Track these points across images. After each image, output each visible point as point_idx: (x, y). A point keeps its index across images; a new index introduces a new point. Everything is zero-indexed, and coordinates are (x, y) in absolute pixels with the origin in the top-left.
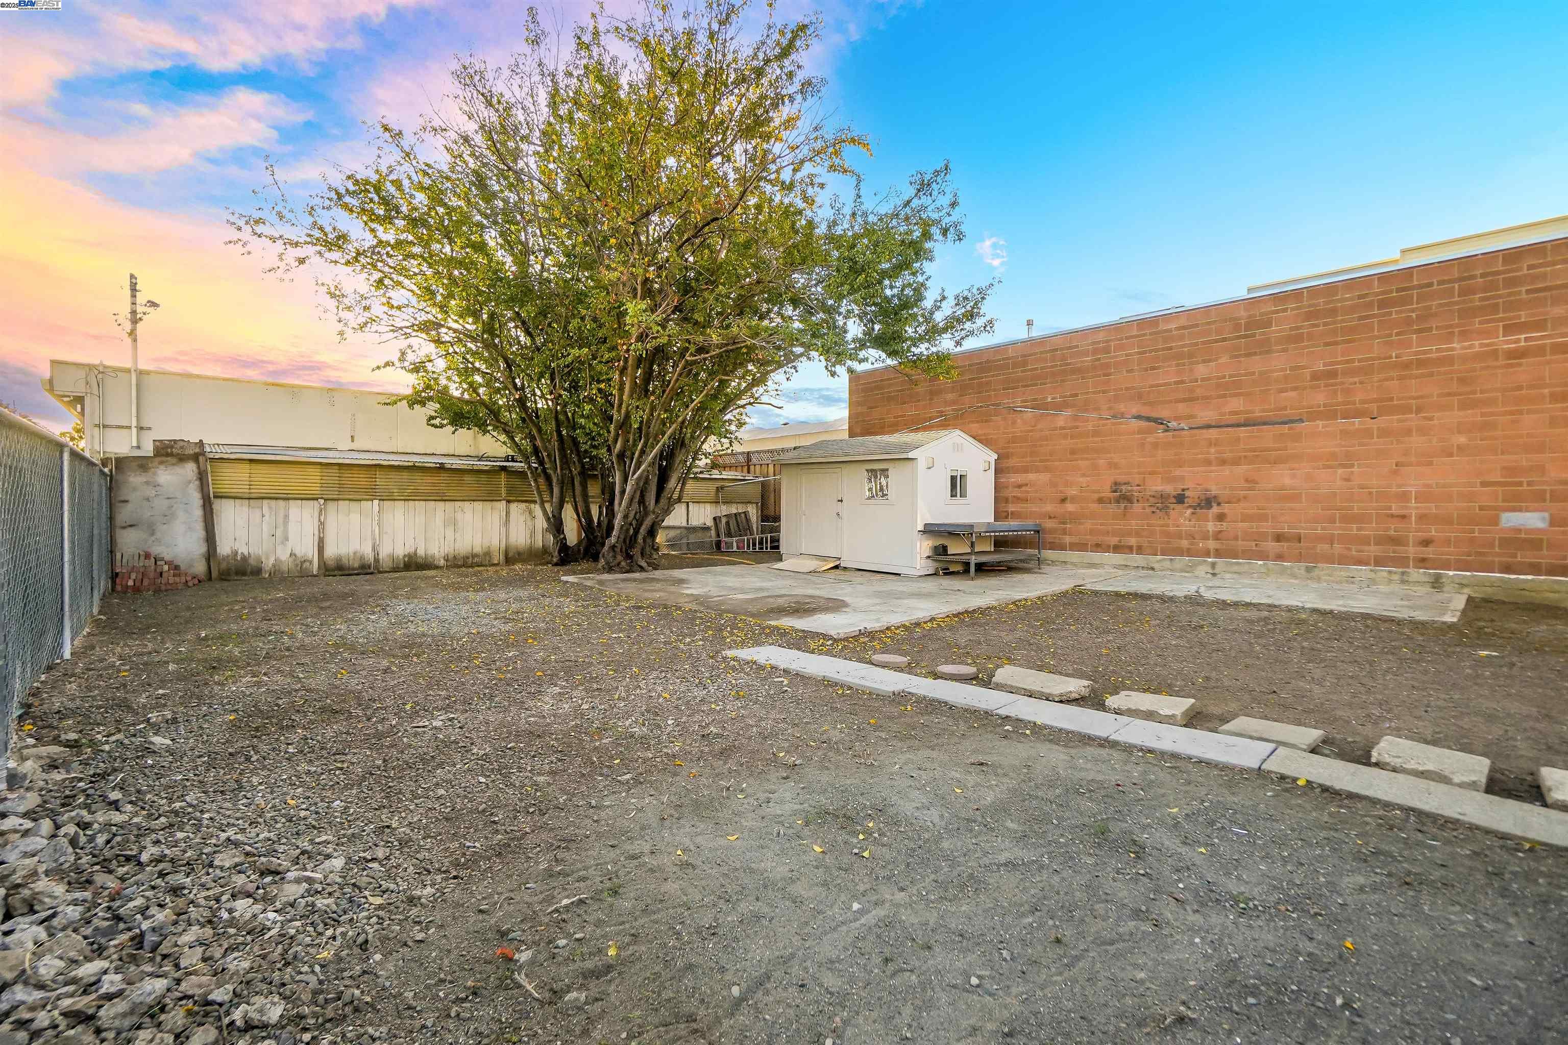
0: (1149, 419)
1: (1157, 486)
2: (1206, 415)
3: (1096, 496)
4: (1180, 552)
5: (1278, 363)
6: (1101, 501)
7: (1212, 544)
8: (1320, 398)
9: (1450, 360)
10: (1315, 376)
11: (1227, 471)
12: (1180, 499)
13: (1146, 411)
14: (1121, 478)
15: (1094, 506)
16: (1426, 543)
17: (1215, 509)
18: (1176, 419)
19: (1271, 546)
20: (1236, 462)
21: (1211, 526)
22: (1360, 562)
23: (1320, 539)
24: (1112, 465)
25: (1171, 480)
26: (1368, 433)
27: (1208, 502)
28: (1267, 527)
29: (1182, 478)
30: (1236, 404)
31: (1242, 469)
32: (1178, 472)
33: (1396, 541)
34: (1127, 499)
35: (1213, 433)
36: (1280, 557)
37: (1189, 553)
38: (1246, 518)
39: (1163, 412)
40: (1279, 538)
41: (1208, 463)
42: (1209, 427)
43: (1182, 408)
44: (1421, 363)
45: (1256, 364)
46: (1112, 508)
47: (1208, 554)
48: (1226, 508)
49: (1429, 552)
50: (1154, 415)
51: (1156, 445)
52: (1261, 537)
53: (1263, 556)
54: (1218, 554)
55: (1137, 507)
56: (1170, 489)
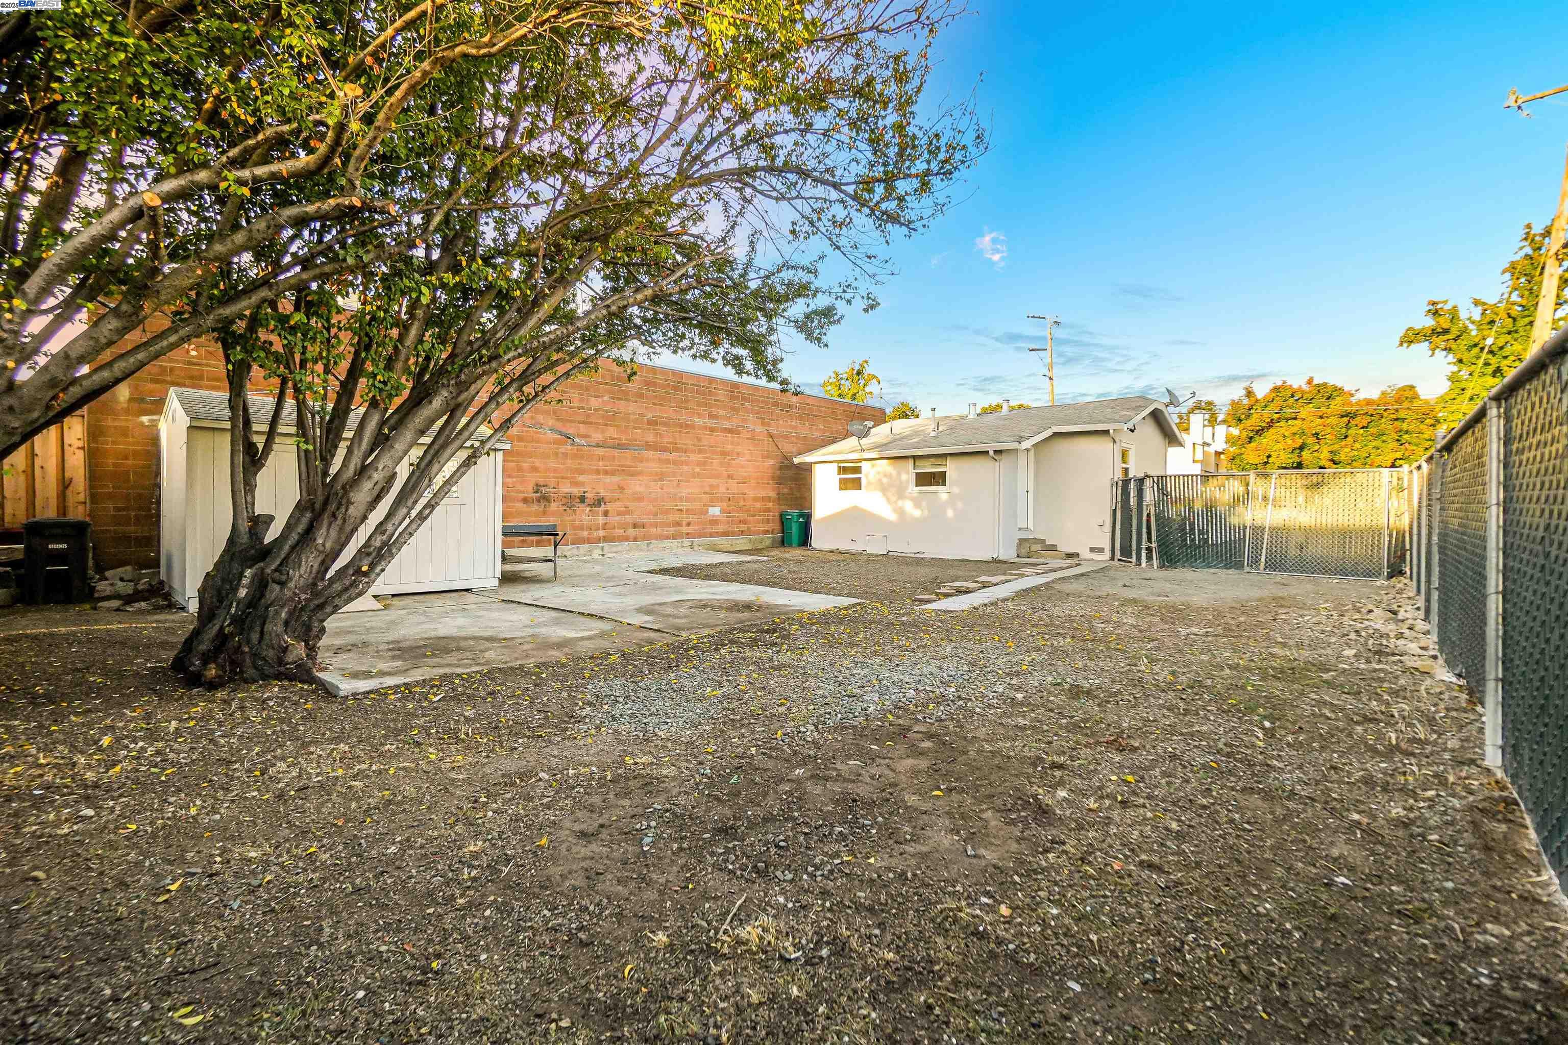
0: (560, 433)
1: (566, 489)
2: (597, 437)
3: (522, 495)
4: (583, 541)
5: (633, 408)
6: (525, 500)
7: (601, 533)
8: (650, 438)
9: (693, 427)
10: (650, 422)
11: (608, 479)
12: (582, 499)
13: (559, 425)
14: (541, 481)
15: (520, 505)
16: (689, 524)
17: (603, 507)
18: (579, 436)
19: (631, 532)
20: (612, 473)
21: (601, 520)
22: (667, 538)
23: (651, 525)
24: (534, 469)
25: (576, 484)
26: (667, 461)
27: (599, 502)
28: (629, 519)
29: (582, 484)
30: (612, 432)
31: (616, 479)
32: (581, 478)
33: (678, 524)
34: (545, 499)
35: (600, 451)
36: (635, 539)
37: (589, 541)
38: (619, 513)
39: (571, 431)
40: (635, 526)
41: (598, 472)
42: (598, 446)
43: (583, 429)
44: (687, 426)
45: (622, 406)
46: (535, 507)
47: (599, 541)
48: (609, 507)
49: (690, 529)
50: (564, 430)
51: (565, 455)
52: (624, 526)
53: (627, 539)
54: (606, 539)
55: (553, 506)
56: (576, 491)
